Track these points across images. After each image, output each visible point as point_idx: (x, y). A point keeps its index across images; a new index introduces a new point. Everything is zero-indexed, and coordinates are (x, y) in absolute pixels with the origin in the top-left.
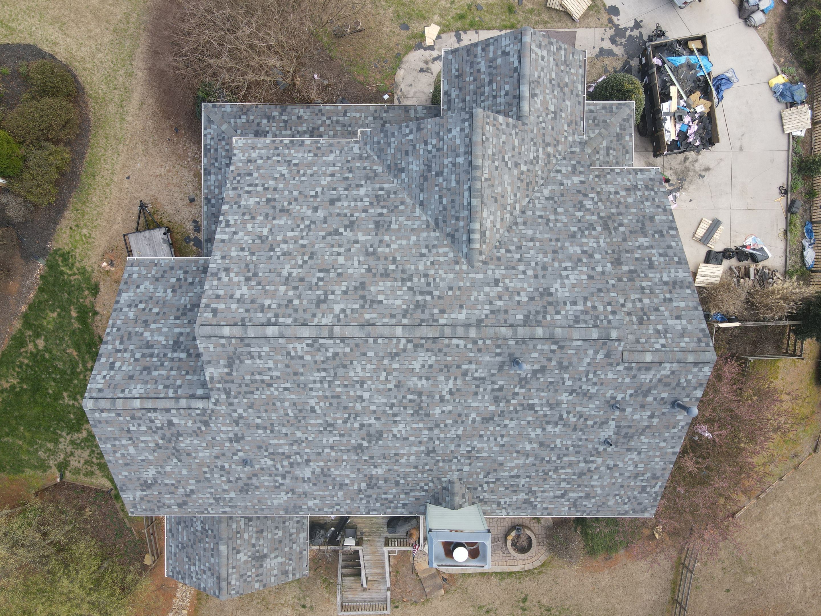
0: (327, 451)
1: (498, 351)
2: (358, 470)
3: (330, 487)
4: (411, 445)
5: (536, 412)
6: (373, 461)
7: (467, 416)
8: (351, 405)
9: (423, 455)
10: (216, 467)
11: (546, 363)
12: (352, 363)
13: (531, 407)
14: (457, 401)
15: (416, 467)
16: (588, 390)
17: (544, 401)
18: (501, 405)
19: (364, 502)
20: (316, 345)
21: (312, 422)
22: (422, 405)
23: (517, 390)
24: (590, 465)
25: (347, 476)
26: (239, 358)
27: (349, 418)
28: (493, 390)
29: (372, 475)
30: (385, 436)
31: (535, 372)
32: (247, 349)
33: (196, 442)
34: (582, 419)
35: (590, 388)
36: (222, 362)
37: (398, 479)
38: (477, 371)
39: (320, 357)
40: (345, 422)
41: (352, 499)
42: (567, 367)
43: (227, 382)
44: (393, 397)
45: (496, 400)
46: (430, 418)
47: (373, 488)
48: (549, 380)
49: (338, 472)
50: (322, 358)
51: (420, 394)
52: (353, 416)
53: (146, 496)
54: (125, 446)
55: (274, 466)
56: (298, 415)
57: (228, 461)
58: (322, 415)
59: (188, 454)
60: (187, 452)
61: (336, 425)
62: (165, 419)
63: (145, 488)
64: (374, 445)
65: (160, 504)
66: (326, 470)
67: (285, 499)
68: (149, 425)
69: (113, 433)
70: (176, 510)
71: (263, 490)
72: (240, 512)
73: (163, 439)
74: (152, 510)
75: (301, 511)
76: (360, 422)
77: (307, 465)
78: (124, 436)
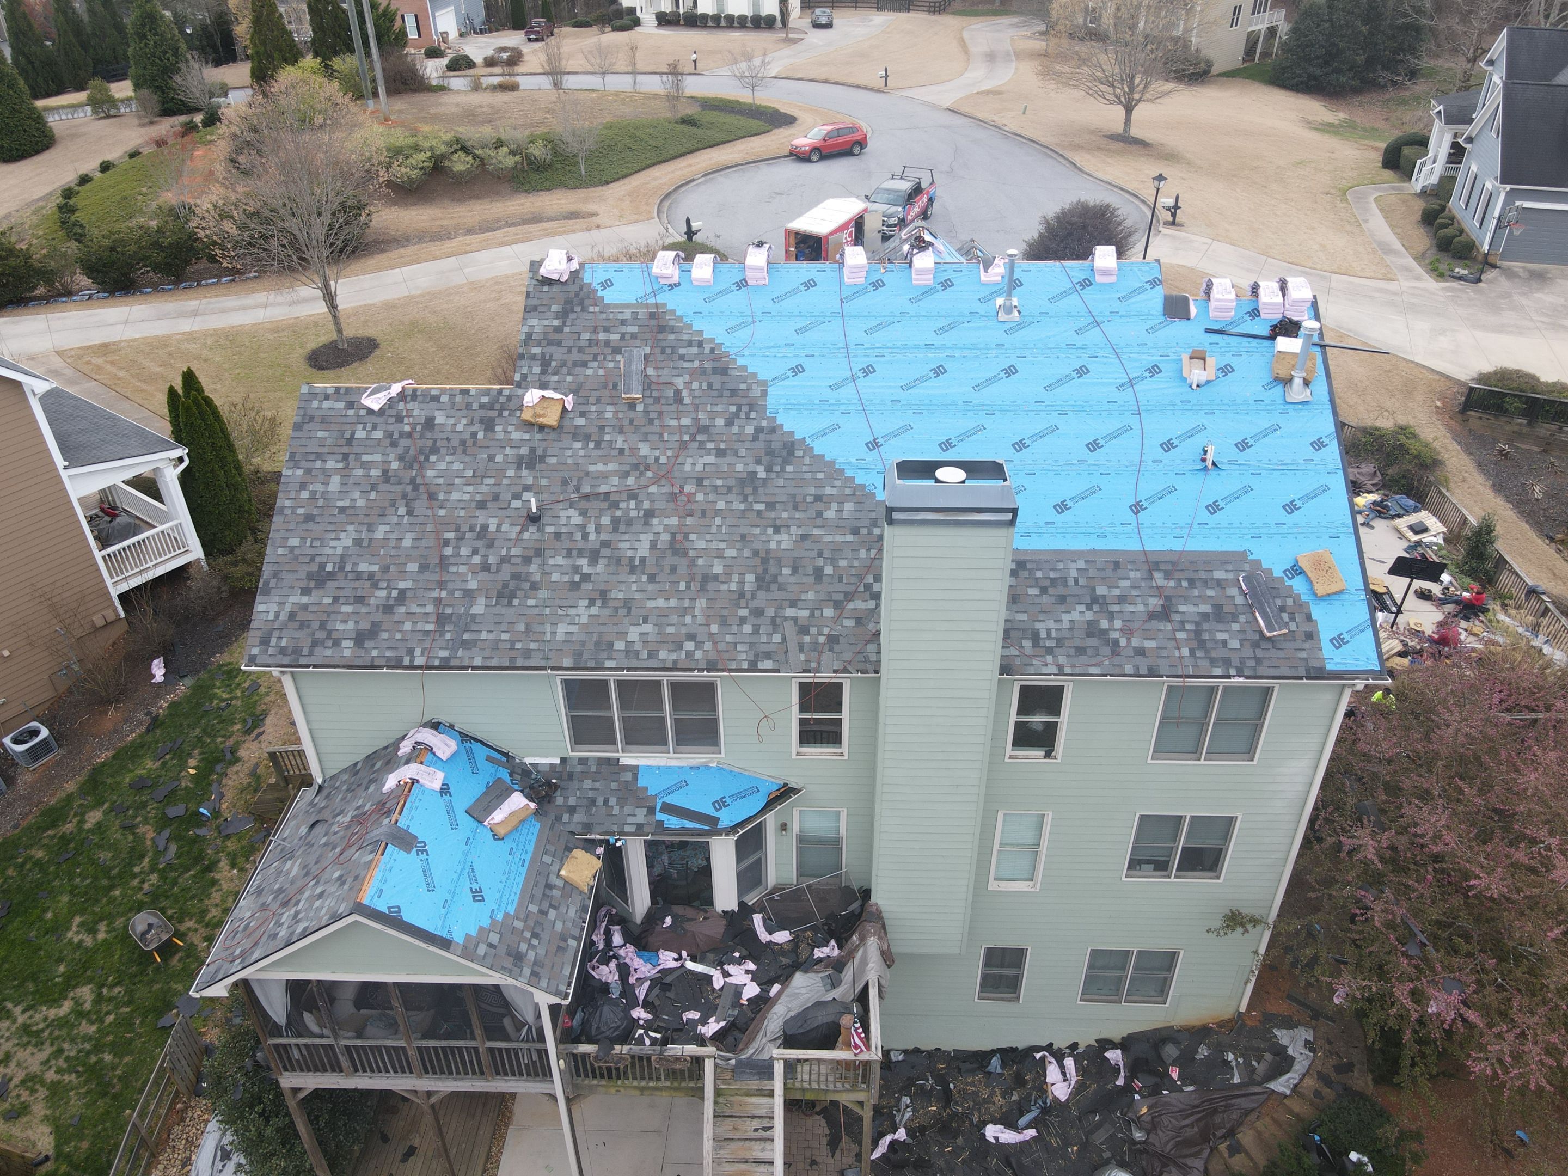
0: (690, 488)
15: (855, 531)
19: (747, 629)
21: (673, 423)
25: (720, 554)
26: (581, 304)
27: (736, 415)
29: (768, 551)
36: (555, 308)
37: (820, 562)
40: (729, 423)
41: (724, 622)
43: (550, 343)
47: (768, 590)
53: (305, 607)
54: (327, 474)
55: (582, 528)
56: (651, 408)
57: (501, 513)
58: (691, 408)
59: (432, 496)
60: (433, 489)
61: (713, 430)
62: (423, 413)
63: (312, 584)
64: (778, 476)
65: (321, 635)
66: (679, 537)
67: (584, 619)
68: (391, 428)
69: (321, 442)
70: (347, 653)
71: (543, 594)
72: (478, 662)
73: (401, 459)
74: (297, 651)
75: (610, 658)
76: (755, 423)
77: (646, 524)
78: (337, 449)
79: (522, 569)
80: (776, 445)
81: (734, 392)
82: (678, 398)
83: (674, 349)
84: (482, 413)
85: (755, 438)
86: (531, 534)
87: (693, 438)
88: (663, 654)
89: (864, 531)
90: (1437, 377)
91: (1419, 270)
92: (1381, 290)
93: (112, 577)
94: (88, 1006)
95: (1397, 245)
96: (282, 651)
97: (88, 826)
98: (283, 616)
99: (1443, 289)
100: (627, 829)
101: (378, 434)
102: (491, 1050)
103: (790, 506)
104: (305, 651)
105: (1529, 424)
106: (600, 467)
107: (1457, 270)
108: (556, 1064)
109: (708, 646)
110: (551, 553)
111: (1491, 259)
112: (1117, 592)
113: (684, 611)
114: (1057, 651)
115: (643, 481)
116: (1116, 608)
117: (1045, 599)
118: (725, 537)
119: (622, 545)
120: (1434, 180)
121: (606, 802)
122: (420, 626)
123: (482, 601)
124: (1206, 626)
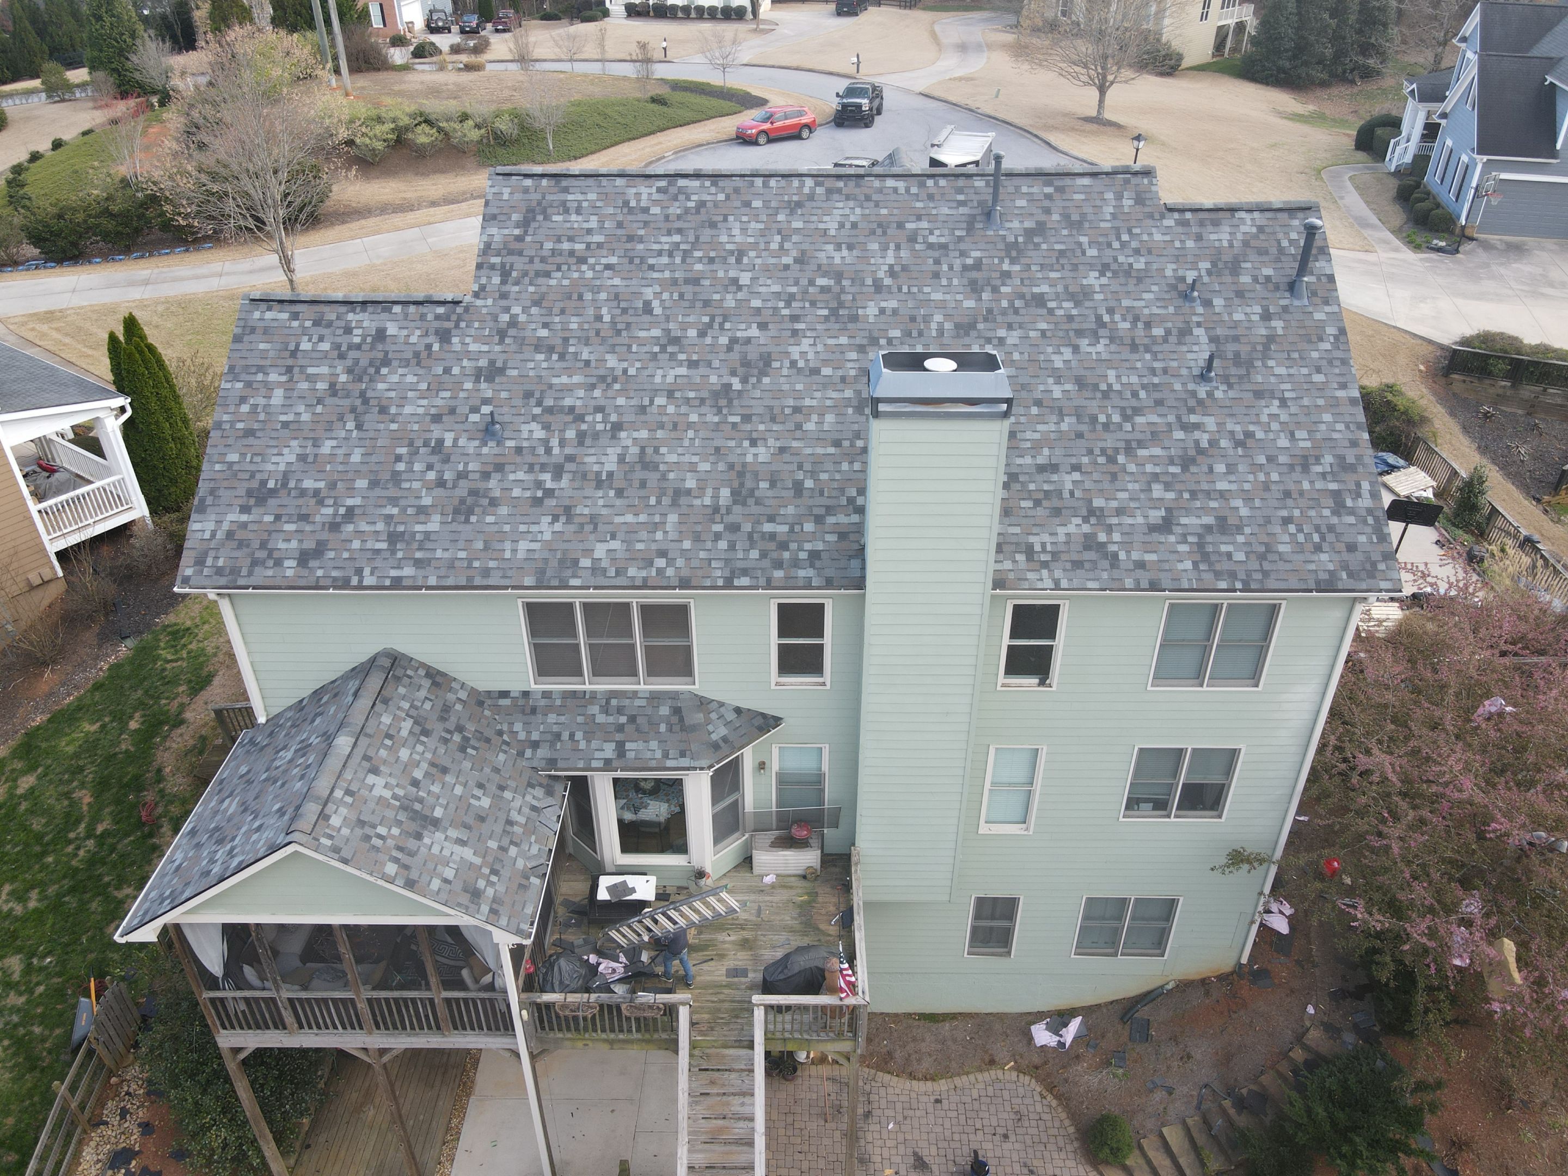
0: (660, 401)
1: (961, 197)
2: (717, 449)
3: (653, 501)
4: (825, 386)
5: (1051, 311)
6: (748, 427)
7: (927, 319)
8: (717, 297)
9: (850, 411)
10: (426, 444)
11: (1043, 218)
12: (725, 220)
13: (1040, 300)
14: (905, 289)
15: (837, 444)
16: (1131, 265)
17: (1060, 288)
18: (985, 296)
19: (723, 545)
20: (673, 190)
21: (642, 334)
22: (843, 297)
23: (1006, 267)
24: (1197, 434)
25: (693, 468)
26: (544, 212)
27: (710, 325)
28: (965, 268)
29: (744, 465)
30: (776, 364)
31: (1029, 233)
32: (562, 196)
33: (411, 379)
34: (1140, 325)
35: (1131, 260)
36: (515, 217)
37: (800, 475)
38: (931, 233)
39: (675, 210)
40: (702, 334)
41: (697, 538)
42: (1080, 223)
43: (511, 252)
44: (791, 282)
45: (975, 288)
46: (859, 325)
47: (744, 504)
48: (1057, 247)
49: (673, 458)
50: (679, 211)
51: (839, 276)
52: (718, 320)
53: (244, 525)
54: (269, 388)
55: (546, 442)
56: (618, 319)
57: (457, 427)
58: (662, 319)
59: (383, 410)
60: (384, 403)
61: (685, 342)
62: (374, 325)
63: (252, 501)
64: (754, 388)
65: (261, 554)
66: (650, 451)
67: (547, 536)
68: (339, 340)
69: (264, 354)
70: (289, 573)
71: (503, 510)
72: (432, 581)
73: (349, 371)
74: (235, 571)
75: (574, 576)
76: (730, 334)
77: (614, 437)
78: (280, 362)
79: (481, 485)
80: (753, 355)
81: (707, 303)
82: (648, 308)
83: (643, 260)
84: (437, 324)
85: (729, 349)
86: (489, 449)
87: (663, 348)
88: (632, 572)
89: (846, 444)
90: (1420, 342)
91: (1397, 243)
92: (1360, 261)
93: (49, 534)
94: (16, 977)
95: (1374, 220)
96: (219, 571)
97: (20, 791)
98: (220, 535)
99: (1421, 260)
100: (595, 764)
101: (325, 346)
102: (448, 1001)
103: (767, 418)
104: (244, 572)
105: (1513, 386)
106: (564, 379)
107: (1435, 242)
108: (519, 1016)
109: (680, 562)
110: (512, 467)
111: (1468, 232)
112: (1114, 504)
113: (656, 527)
114: (1052, 565)
115: (610, 393)
116: (1115, 521)
117: (1040, 511)
118: (699, 451)
119: (587, 459)
120: (1408, 159)
121: (572, 736)
122: (369, 545)
123: (437, 518)
124: (1209, 539)
